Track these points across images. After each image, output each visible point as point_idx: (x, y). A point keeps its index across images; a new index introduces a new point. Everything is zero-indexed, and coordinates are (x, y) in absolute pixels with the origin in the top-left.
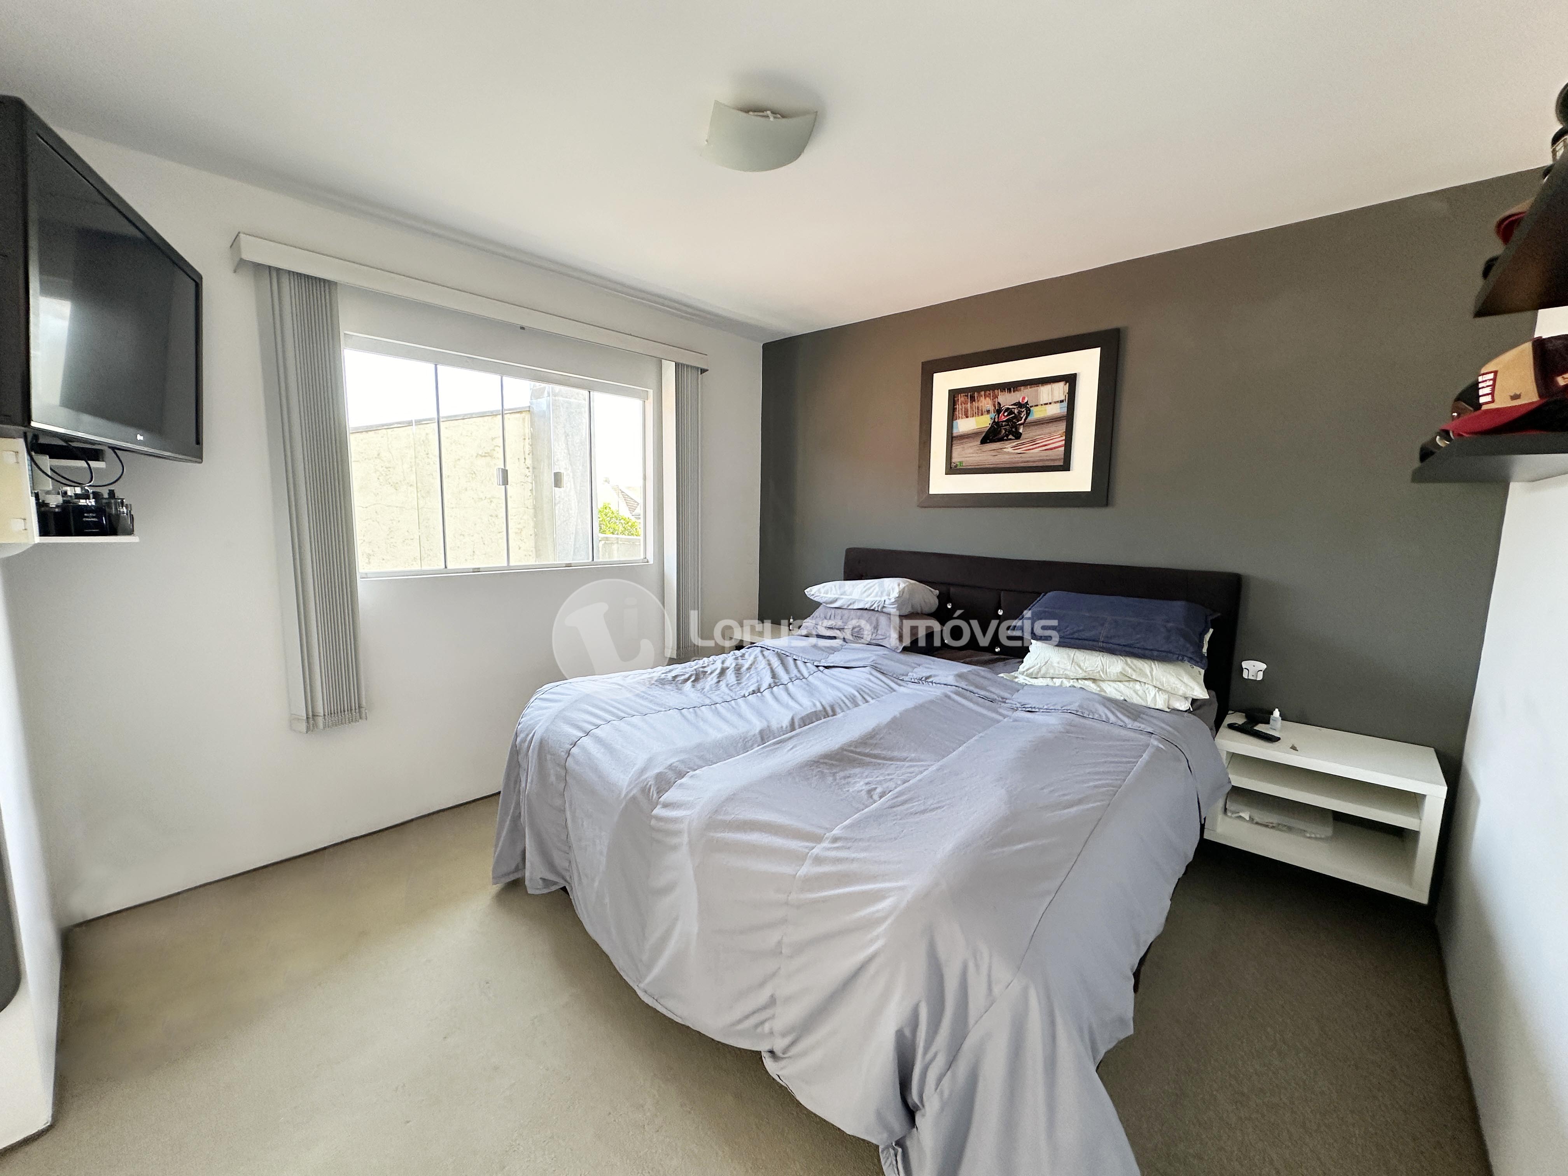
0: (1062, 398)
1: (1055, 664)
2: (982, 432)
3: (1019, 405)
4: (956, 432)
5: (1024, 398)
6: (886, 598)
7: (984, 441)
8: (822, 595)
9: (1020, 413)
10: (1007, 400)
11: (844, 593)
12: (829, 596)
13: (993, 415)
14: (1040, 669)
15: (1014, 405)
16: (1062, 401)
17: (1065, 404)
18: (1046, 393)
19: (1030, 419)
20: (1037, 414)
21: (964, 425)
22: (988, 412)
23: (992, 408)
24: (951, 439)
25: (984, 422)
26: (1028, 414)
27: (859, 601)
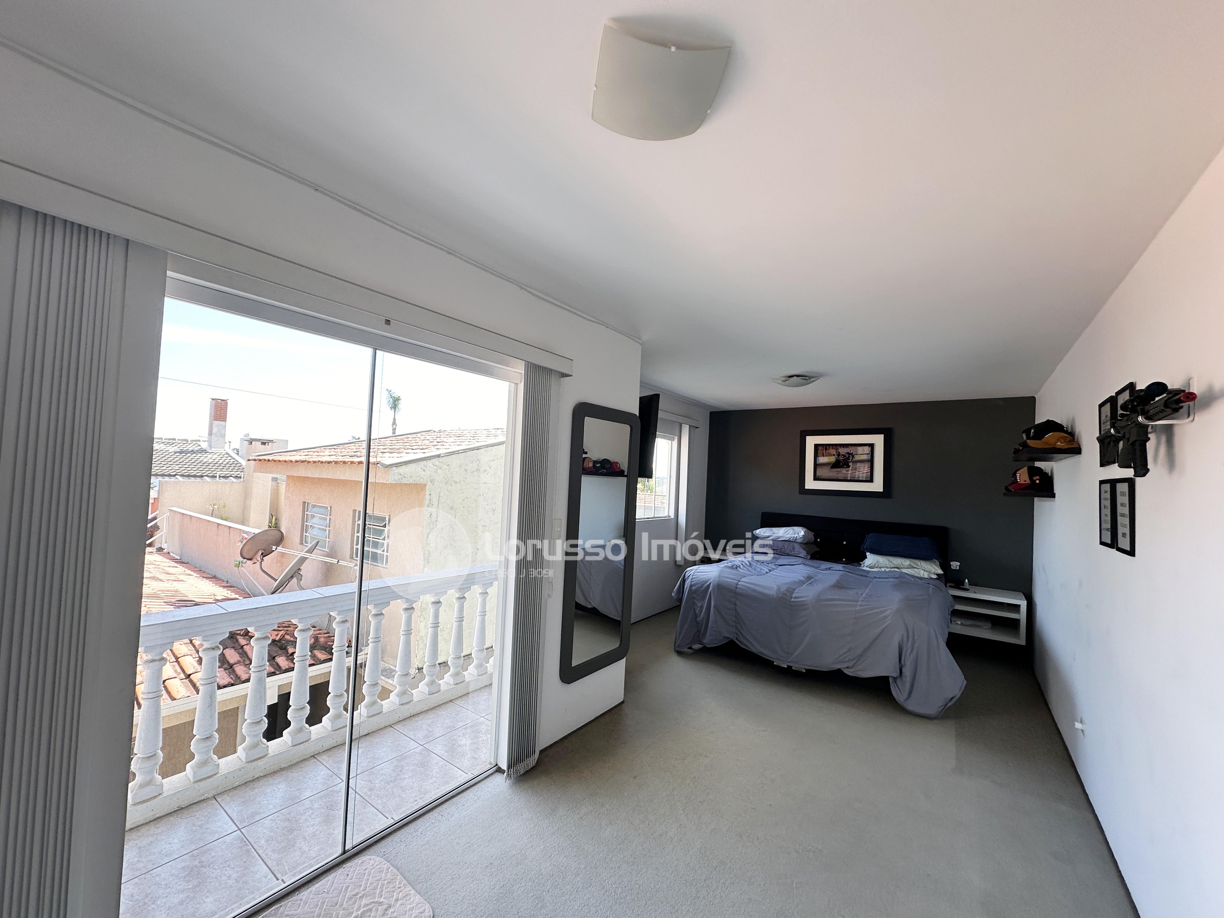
0: (868, 453)
1: (881, 562)
2: (831, 463)
3: (848, 453)
4: (818, 462)
5: (850, 451)
6: (797, 535)
7: (832, 467)
8: (762, 534)
9: (849, 457)
10: (843, 451)
11: (774, 533)
12: (766, 534)
13: (836, 457)
14: (875, 564)
15: (846, 453)
16: (868, 454)
17: (870, 455)
18: (860, 450)
19: (853, 460)
20: (857, 458)
21: (822, 460)
22: (834, 455)
23: (836, 454)
24: (816, 465)
25: (832, 459)
26: (853, 458)
27: (782, 537)
